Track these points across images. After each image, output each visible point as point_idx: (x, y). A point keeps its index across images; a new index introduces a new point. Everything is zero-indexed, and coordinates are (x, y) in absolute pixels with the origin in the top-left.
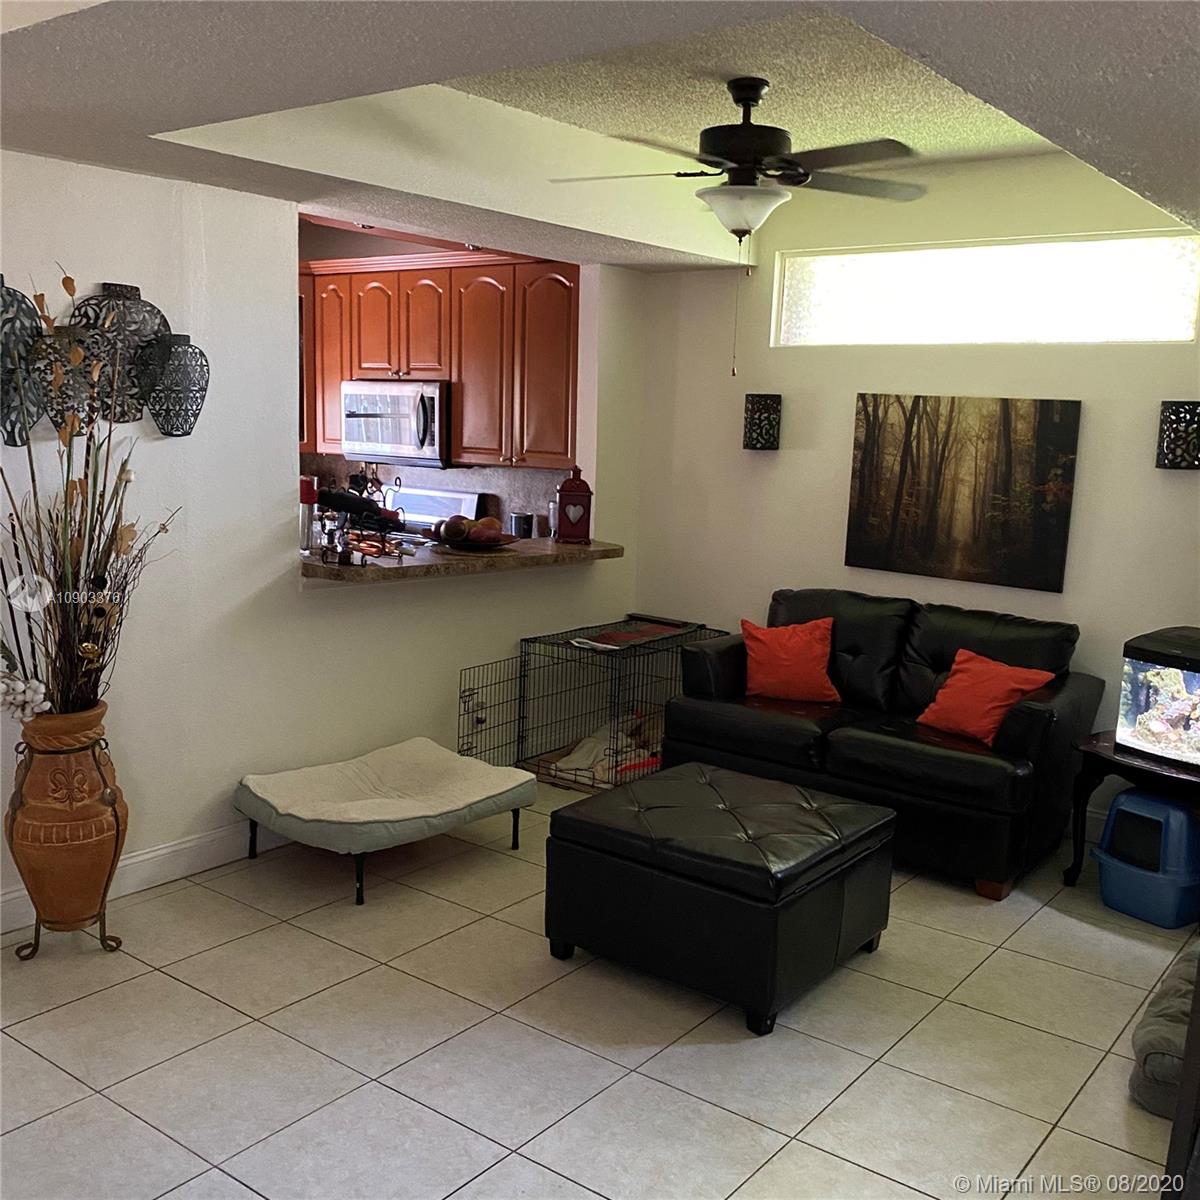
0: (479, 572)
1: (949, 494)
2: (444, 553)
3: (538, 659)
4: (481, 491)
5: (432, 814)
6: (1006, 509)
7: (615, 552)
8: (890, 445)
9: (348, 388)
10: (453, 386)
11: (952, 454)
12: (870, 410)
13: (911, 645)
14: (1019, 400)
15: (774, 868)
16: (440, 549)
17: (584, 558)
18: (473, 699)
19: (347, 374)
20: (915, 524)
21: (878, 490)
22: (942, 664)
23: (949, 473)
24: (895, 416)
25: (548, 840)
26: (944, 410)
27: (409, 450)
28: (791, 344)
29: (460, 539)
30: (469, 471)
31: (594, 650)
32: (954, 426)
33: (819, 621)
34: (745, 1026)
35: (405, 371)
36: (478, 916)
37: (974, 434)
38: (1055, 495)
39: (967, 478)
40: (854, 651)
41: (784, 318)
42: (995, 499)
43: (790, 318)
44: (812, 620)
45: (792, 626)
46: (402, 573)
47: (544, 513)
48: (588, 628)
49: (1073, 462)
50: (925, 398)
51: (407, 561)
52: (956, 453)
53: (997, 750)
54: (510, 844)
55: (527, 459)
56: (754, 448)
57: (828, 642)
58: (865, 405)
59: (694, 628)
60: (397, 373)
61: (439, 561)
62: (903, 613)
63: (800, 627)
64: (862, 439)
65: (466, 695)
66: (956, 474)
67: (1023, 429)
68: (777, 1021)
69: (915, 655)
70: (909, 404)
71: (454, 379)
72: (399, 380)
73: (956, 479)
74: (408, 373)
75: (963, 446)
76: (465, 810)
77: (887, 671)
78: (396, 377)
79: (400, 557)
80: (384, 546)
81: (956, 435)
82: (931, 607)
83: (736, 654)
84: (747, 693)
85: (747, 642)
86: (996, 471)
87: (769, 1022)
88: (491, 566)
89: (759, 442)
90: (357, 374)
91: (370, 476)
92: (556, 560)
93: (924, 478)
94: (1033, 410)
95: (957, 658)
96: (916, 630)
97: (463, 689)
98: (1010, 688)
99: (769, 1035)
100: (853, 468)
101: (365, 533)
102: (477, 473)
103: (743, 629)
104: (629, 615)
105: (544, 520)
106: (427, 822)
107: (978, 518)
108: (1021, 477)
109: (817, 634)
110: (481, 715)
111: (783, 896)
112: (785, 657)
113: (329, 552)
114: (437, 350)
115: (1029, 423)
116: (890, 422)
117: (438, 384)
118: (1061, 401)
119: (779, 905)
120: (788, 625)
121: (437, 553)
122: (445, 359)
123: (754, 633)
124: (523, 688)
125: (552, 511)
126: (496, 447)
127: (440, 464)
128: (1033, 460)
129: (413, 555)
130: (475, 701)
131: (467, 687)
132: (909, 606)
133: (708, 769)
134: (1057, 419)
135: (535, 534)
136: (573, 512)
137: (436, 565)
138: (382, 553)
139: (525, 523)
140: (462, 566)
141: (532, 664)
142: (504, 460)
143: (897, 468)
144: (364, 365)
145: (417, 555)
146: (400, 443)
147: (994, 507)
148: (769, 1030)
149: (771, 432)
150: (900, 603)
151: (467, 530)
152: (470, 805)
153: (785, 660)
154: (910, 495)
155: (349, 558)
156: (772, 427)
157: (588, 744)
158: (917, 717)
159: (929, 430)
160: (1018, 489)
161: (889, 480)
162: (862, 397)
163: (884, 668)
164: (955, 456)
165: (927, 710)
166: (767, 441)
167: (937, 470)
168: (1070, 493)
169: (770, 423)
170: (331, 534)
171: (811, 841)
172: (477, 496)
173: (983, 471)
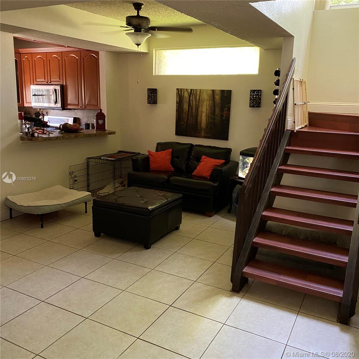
0: (73, 139)
1: (200, 115)
2: (62, 133)
3: (92, 163)
4: (74, 117)
5: (61, 203)
6: (214, 119)
7: (113, 133)
8: (185, 102)
9: (33, 87)
10: (64, 87)
11: (201, 105)
12: (180, 93)
13: (192, 156)
14: (216, 90)
15: (149, 208)
16: (61, 132)
17: (104, 135)
18: (73, 174)
19: (32, 83)
20: (192, 123)
21: (183, 115)
22: (199, 160)
23: (200, 109)
24: (186, 95)
25: (93, 207)
26: (198, 93)
27: (53, 105)
28: (159, 74)
29: (67, 129)
30: (70, 111)
31: (108, 160)
32: (201, 97)
33: (168, 150)
34: (143, 247)
35: (50, 82)
36: (75, 229)
37: (206, 99)
38: (226, 115)
39: (204, 111)
40: (178, 157)
41: (157, 67)
42: (211, 116)
43: (158, 67)
44: (166, 150)
45: (161, 152)
46: (50, 139)
47: (93, 123)
48: (107, 155)
49: (230, 106)
50: (193, 89)
51: (51, 135)
52: (202, 104)
53: (210, 180)
54: (85, 212)
55: (87, 107)
56: (150, 103)
57: (171, 155)
58: (178, 92)
59: (137, 154)
60: (47, 82)
61: (60, 135)
62: (189, 147)
63: (163, 152)
64: (178, 101)
65: (71, 173)
66: (202, 110)
67: (218, 98)
68: (152, 246)
69: (192, 158)
70: (189, 91)
71: (64, 84)
72: (48, 85)
73: (202, 112)
74: (51, 82)
75: (203, 102)
76: (71, 203)
77: (186, 162)
78: (47, 84)
79: (49, 135)
80: (44, 132)
81: (201, 99)
82: (197, 145)
83: (147, 159)
84: (150, 170)
85: (150, 156)
86: (211, 109)
87: (149, 246)
88: (76, 137)
89: (151, 102)
90: (35, 83)
91: (41, 113)
92: (95, 135)
93: (194, 111)
94: (220, 92)
95: (202, 158)
96: (192, 151)
97: (70, 171)
98: (213, 164)
99: (149, 249)
100: (176, 109)
101: (38, 128)
102: (72, 111)
103: (149, 153)
104: (119, 151)
105: (93, 125)
106: (60, 206)
107: (207, 122)
108: (217, 111)
109: (168, 153)
110: (76, 179)
111: (152, 214)
112: (159, 160)
113: (28, 134)
114: (59, 76)
115: (219, 96)
116: (185, 96)
117: (60, 85)
118: (227, 90)
119: (151, 217)
120: (160, 151)
121: (60, 133)
122: (61, 78)
123: (151, 154)
124: (88, 171)
125: (95, 122)
126: (78, 104)
127: (61, 109)
128: (220, 106)
129: (52, 134)
130: (74, 175)
131: (71, 171)
132: (191, 146)
133: (136, 188)
134: (226, 95)
135: (91, 128)
136: (100, 122)
137: (59, 136)
138: (43, 133)
139: (87, 126)
140: (67, 137)
141: (91, 165)
142: (80, 107)
143: (187, 109)
144: (37, 80)
145: (54, 134)
146: (50, 103)
147: (211, 119)
148: (149, 248)
149: (155, 99)
150: (189, 145)
151: (68, 127)
152: (72, 201)
153: (160, 160)
154: (191, 116)
155: (34, 135)
156: (155, 98)
157: (108, 186)
158: (192, 173)
159: (195, 98)
160: (217, 114)
161: (185, 112)
162: (178, 89)
163: (185, 161)
164: (201, 106)
165: (194, 172)
166: (154, 101)
167: (197, 109)
168: (229, 114)
169: (154, 97)
170: (28, 128)
171: (160, 202)
172: (73, 118)
173: (208, 109)
